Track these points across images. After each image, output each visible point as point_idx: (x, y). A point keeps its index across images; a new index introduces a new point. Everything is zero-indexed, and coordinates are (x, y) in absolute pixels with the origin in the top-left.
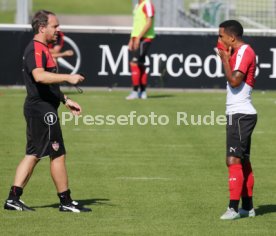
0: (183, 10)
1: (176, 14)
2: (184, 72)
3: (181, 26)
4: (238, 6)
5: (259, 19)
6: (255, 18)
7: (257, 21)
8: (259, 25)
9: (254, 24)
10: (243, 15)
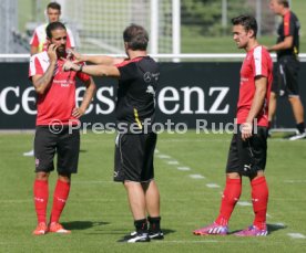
0: (17, 32)
1: (9, 38)
2: (21, 108)
3: (16, 52)
4: (85, 24)
5: (112, 41)
6: (106, 40)
7: (109, 44)
8: (112, 48)
9: (106, 47)
10: (91, 37)
